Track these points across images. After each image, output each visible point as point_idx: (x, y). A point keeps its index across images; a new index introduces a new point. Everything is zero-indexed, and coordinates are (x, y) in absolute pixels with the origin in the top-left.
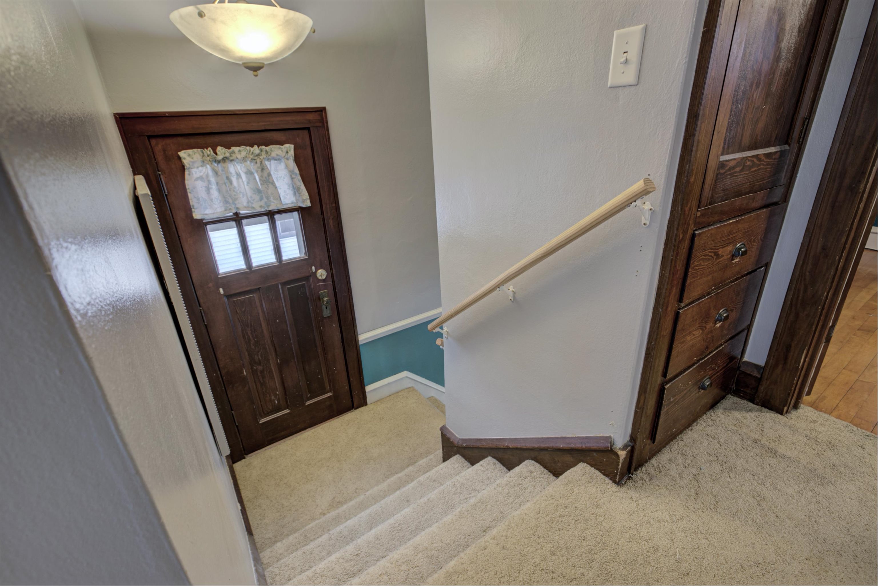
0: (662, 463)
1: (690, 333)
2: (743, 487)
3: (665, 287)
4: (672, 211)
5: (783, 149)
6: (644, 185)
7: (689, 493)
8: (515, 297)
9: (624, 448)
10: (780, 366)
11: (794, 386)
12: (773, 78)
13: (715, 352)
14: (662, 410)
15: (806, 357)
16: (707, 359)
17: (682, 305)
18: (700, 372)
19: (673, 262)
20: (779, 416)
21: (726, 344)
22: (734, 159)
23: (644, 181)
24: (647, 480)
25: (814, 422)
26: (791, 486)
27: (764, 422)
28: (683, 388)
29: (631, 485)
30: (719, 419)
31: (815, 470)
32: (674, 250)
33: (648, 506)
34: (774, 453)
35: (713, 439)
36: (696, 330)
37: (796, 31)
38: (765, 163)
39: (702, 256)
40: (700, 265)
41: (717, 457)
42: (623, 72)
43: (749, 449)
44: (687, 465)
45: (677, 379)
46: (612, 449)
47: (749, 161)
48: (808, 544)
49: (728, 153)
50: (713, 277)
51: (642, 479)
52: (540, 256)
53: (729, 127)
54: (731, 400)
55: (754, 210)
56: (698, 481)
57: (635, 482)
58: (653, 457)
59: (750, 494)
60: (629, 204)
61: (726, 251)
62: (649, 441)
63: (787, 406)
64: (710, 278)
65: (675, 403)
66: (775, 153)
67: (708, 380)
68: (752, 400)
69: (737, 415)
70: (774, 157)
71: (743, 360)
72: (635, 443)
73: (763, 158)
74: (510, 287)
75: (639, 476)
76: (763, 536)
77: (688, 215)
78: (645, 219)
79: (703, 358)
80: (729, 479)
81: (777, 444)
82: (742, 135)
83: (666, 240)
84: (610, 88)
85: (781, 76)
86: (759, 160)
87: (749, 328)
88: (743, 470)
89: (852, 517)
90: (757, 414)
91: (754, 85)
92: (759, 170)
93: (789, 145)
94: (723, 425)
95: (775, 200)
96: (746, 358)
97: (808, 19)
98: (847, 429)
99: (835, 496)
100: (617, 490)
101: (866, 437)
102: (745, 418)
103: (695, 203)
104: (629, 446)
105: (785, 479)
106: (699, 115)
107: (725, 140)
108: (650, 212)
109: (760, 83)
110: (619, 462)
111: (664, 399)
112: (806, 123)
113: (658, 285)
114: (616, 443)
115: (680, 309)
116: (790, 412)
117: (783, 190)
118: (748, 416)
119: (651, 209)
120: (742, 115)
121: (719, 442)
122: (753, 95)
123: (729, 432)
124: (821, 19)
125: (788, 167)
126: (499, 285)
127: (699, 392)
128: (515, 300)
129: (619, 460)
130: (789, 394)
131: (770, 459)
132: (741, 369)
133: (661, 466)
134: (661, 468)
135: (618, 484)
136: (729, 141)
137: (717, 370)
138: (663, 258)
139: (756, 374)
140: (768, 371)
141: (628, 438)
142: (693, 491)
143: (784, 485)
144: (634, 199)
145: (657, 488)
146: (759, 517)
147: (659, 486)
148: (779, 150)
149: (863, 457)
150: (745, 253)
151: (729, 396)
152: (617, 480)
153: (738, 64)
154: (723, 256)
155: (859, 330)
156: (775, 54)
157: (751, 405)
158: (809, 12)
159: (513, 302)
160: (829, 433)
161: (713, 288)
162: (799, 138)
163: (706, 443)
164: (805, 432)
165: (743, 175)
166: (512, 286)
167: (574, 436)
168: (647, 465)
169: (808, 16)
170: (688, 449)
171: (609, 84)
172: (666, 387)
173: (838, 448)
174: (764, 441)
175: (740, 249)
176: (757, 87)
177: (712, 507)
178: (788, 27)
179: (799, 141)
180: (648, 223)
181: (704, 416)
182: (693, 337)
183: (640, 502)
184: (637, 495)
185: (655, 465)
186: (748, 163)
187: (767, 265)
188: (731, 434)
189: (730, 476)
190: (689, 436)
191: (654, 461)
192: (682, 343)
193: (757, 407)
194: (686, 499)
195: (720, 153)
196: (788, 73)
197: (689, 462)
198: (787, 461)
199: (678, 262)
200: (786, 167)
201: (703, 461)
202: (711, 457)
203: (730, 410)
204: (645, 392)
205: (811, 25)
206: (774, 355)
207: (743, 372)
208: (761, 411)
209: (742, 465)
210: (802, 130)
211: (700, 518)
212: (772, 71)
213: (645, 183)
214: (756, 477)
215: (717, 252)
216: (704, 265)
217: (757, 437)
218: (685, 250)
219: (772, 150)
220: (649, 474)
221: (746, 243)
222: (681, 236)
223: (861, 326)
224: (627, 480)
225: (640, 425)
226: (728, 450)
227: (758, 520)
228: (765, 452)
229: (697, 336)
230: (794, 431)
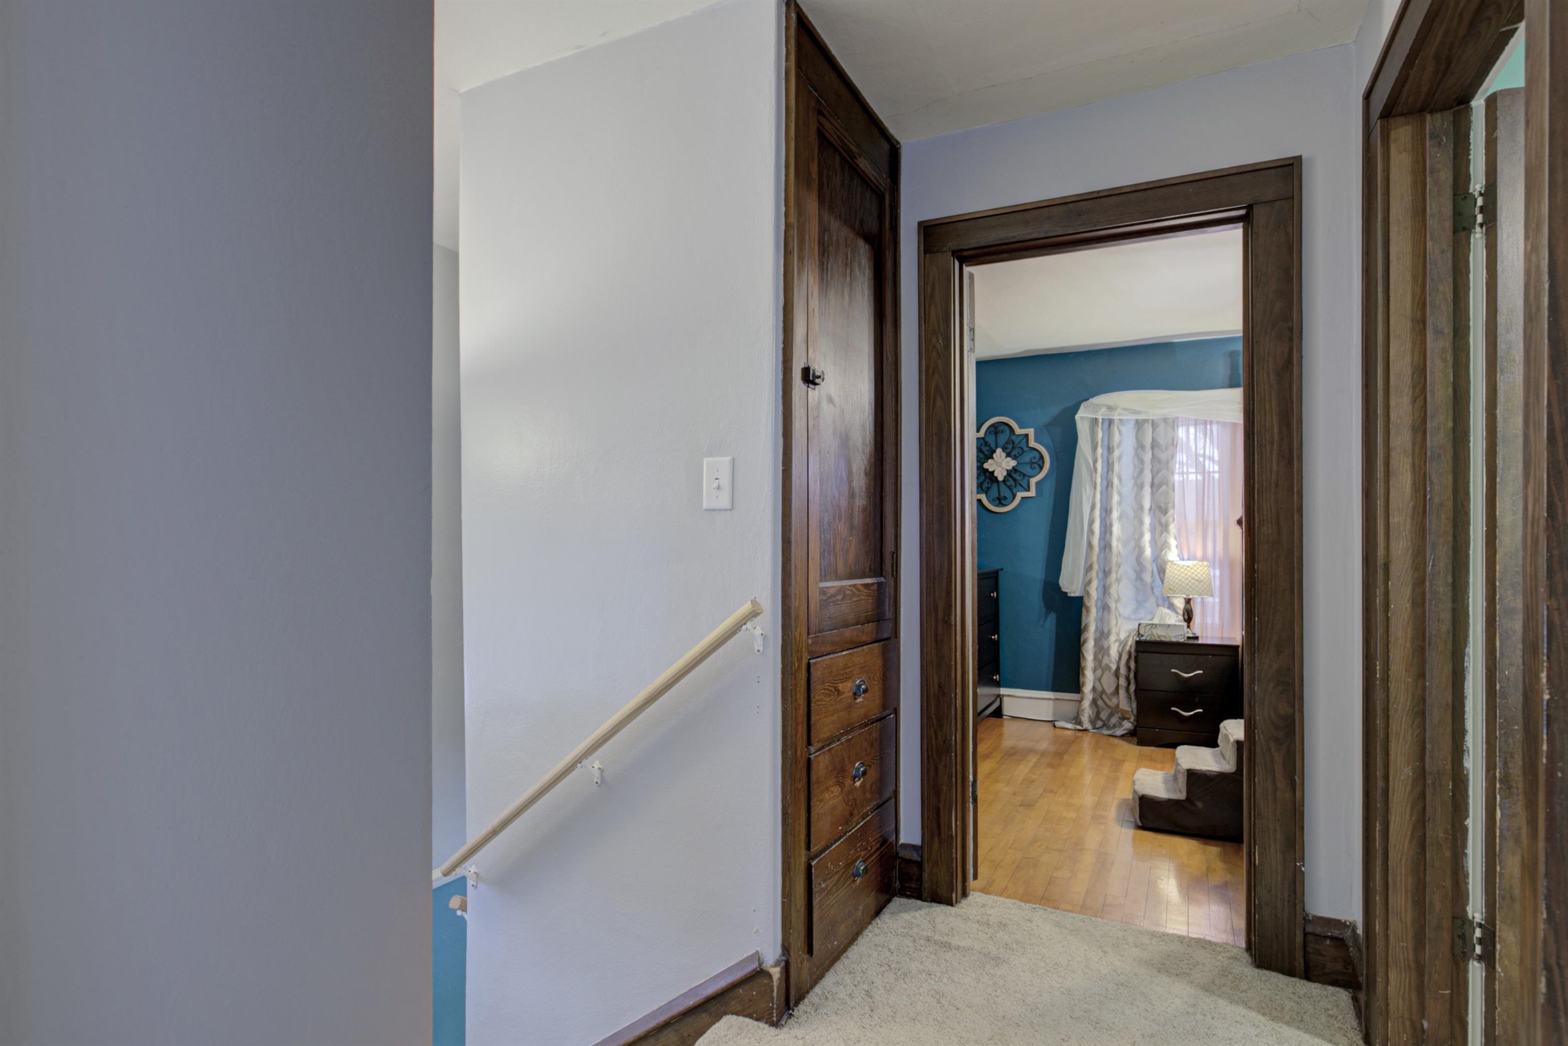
0: (827, 988)
1: (827, 789)
2: (921, 989)
3: (790, 723)
4: (783, 637)
5: (879, 581)
6: (751, 606)
7: (862, 1011)
8: (602, 778)
9: (777, 964)
10: (936, 839)
11: (954, 861)
12: (853, 512)
13: (863, 823)
14: (814, 899)
15: (956, 821)
16: (855, 831)
17: (812, 749)
18: (850, 850)
19: (793, 692)
20: (950, 907)
21: (873, 814)
22: (834, 587)
23: (751, 602)
24: (812, 1012)
25: (984, 906)
26: (968, 975)
27: (935, 918)
28: (833, 870)
29: (794, 1023)
30: (887, 925)
31: (989, 953)
32: (791, 678)
33: (817, 1039)
34: (947, 946)
35: (883, 948)
36: (833, 786)
37: (863, 475)
38: (865, 594)
39: (821, 690)
40: (821, 700)
41: (889, 966)
42: (717, 497)
43: (922, 949)
44: (856, 983)
45: (823, 855)
46: (762, 969)
47: (848, 590)
48: (989, 1026)
49: (826, 581)
50: (838, 717)
51: (806, 1012)
52: (642, 703)
53: (822, 555)
54: (898, 902)
55: (867, 644)
56: (871, 997)
57: (797, 1018)
58: (815, 986)
59: (928, 994)
60: (739, 628)
61: (847, 687)
62: (806, 956)
63: (955, 891)
64: (835, 718)
65: (828, 893)
66: (873, 584)
67: (862, 863)
68: (920, 897)
69: (906, 916)
70: (872, 588)
71: (900, 843)
72: (789, 954)
73: (861, 588)
74: (595, 763)
75: (801, 1011)
76: (946, 1031)
77: (800, 641)
78: (758, 645)
79: (850, 831)
80: (905, 986)
81: (950, 937)
82: (836, 564)
83: (782, 669)
84: (706, 510)
85: (859, 511)
86: (858, 590)
87: (896, 793)
88: (918, 973)
89: (1026, 988)
90: (926, 910)
91: (837, 518)
92: (859, 600)
93: (885, 578)
94: (892, 931)
95: (885, 636)
96: (903, 840)
97: (870, 464)
98: (1016, 906)
99: (1010, 972)
100: (777, 1033)
101: (1033, 910)
102: (915, 918)
103: (804, 630)
104: (782, 960)
105: (962, 969)
106: (791, 541)
107: (821, 569)
108: (762, 637)
109: (841, 517)
110: (773, 986)
111: (814, 882)
112: (895, 557)
113: (783, 723)
114: (766, 959)
115: (810, 754)
116: (960, 902)
117: (891, 625)
118: (918, 916)
119: (762, 634)
120: (832, 545)
121: (889, 950)
122: (838, 527)
123: (899, 936)
124: (882, 464)
125: (889, 601)
126: (579, 759)
127: (854, 881)
128: (603, 782)
129: (772, 982)
130: (952, 875)
131: (945, 953)
132: (900, 855)
133: (826, 992)
134: (827, 994)
135: (775, 1024)
136: (825, 568)
137: (870, 851)
138: (783, 689)
139: (915, 857)
140: (926, 849)
141: (779, 951)
142: (867, 1008)
143: (961, 976)
144: (744, 622)
145: (825, 1016)
146: (940, 1015)
147: (827, 1014)
148: (875, 581)
149: (1032, 930)
150: (865, 691)
151: (896, 898)
152: (775, 1019)
153: (817, 498)
154: (844, 693)
155: (1020, 806)
156: (849, 492)
157: (919, 902)
158: (870, 459)
159: (600, 786)
160: (999, 914)
161: (842, 731)
162: (893, 571)
163: (875, 954)
164: (976, 918)
165: (845, 603)
166: (597, 762)
167: (709, 978)
168: (809, 996)
169: (870, 462)
170: (855, 966)
171: (705, 506)
172: (813, 864)
173: (1009, 927)
174: (937, 937)
175: (860, 686)
176: (840, 520)
177: (890, 1018)
178: (854, 469)
179: (893, 575)
180: (761, 649)
181: (870, 927)
182: (832, 796)
183: (807, 1037)
184: (803, 1032)
185: (820, 993)
186: (848, 592)
187: (896, 711)
188: (901, 938)
189: (905, 983)
190: (854, 952)
191: (817, 989)
192: (821, 801)
193: (926, 903)
194: (861, 1019)
195: (818, 579)
196: (865, 509)
197: (859, 979)
198: (962, 951)
199: (798, 695)
200: (887, 600)
201: (874, 974)
202: (883, 968)
203: (898, 913)
204: (789, 870)
205: (875, 470)
206: (927, 826)
207: (903, 859)
208: (931, 906)
209: (917, 967)
210: (893, 564)
211: (879, 1034)
212: (851, 506)
213: (752, 605)
214: (933, 976)
215: (837, 687)
216: (827, 701)
217: (929, 934)
218: (803, 681)
219: (869, 581)
220: (813, 1004)
221: (865, 680)
222: (796, 665)
223: (1022, 802)
224: (787, 1019)
225: (791, 923)
226: (901, 955)
227: (939, 1018)
228: (939, 948)
229: (837, 794)
230: (966, 919)
